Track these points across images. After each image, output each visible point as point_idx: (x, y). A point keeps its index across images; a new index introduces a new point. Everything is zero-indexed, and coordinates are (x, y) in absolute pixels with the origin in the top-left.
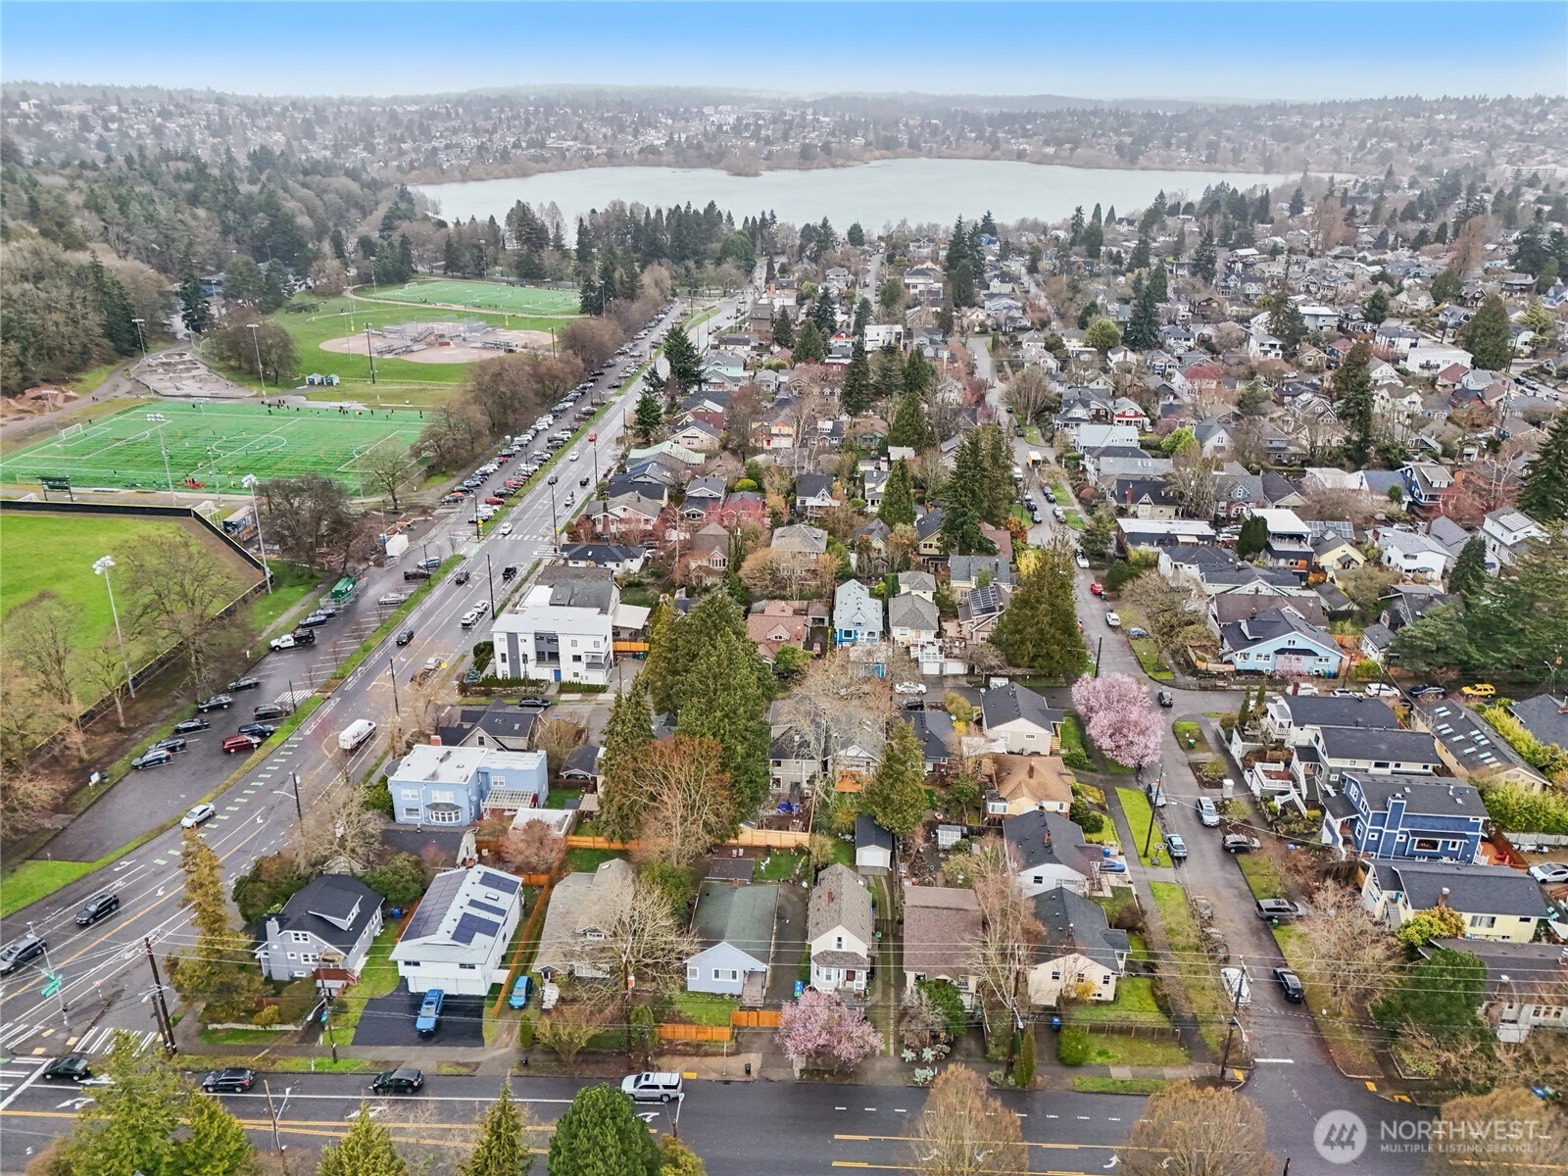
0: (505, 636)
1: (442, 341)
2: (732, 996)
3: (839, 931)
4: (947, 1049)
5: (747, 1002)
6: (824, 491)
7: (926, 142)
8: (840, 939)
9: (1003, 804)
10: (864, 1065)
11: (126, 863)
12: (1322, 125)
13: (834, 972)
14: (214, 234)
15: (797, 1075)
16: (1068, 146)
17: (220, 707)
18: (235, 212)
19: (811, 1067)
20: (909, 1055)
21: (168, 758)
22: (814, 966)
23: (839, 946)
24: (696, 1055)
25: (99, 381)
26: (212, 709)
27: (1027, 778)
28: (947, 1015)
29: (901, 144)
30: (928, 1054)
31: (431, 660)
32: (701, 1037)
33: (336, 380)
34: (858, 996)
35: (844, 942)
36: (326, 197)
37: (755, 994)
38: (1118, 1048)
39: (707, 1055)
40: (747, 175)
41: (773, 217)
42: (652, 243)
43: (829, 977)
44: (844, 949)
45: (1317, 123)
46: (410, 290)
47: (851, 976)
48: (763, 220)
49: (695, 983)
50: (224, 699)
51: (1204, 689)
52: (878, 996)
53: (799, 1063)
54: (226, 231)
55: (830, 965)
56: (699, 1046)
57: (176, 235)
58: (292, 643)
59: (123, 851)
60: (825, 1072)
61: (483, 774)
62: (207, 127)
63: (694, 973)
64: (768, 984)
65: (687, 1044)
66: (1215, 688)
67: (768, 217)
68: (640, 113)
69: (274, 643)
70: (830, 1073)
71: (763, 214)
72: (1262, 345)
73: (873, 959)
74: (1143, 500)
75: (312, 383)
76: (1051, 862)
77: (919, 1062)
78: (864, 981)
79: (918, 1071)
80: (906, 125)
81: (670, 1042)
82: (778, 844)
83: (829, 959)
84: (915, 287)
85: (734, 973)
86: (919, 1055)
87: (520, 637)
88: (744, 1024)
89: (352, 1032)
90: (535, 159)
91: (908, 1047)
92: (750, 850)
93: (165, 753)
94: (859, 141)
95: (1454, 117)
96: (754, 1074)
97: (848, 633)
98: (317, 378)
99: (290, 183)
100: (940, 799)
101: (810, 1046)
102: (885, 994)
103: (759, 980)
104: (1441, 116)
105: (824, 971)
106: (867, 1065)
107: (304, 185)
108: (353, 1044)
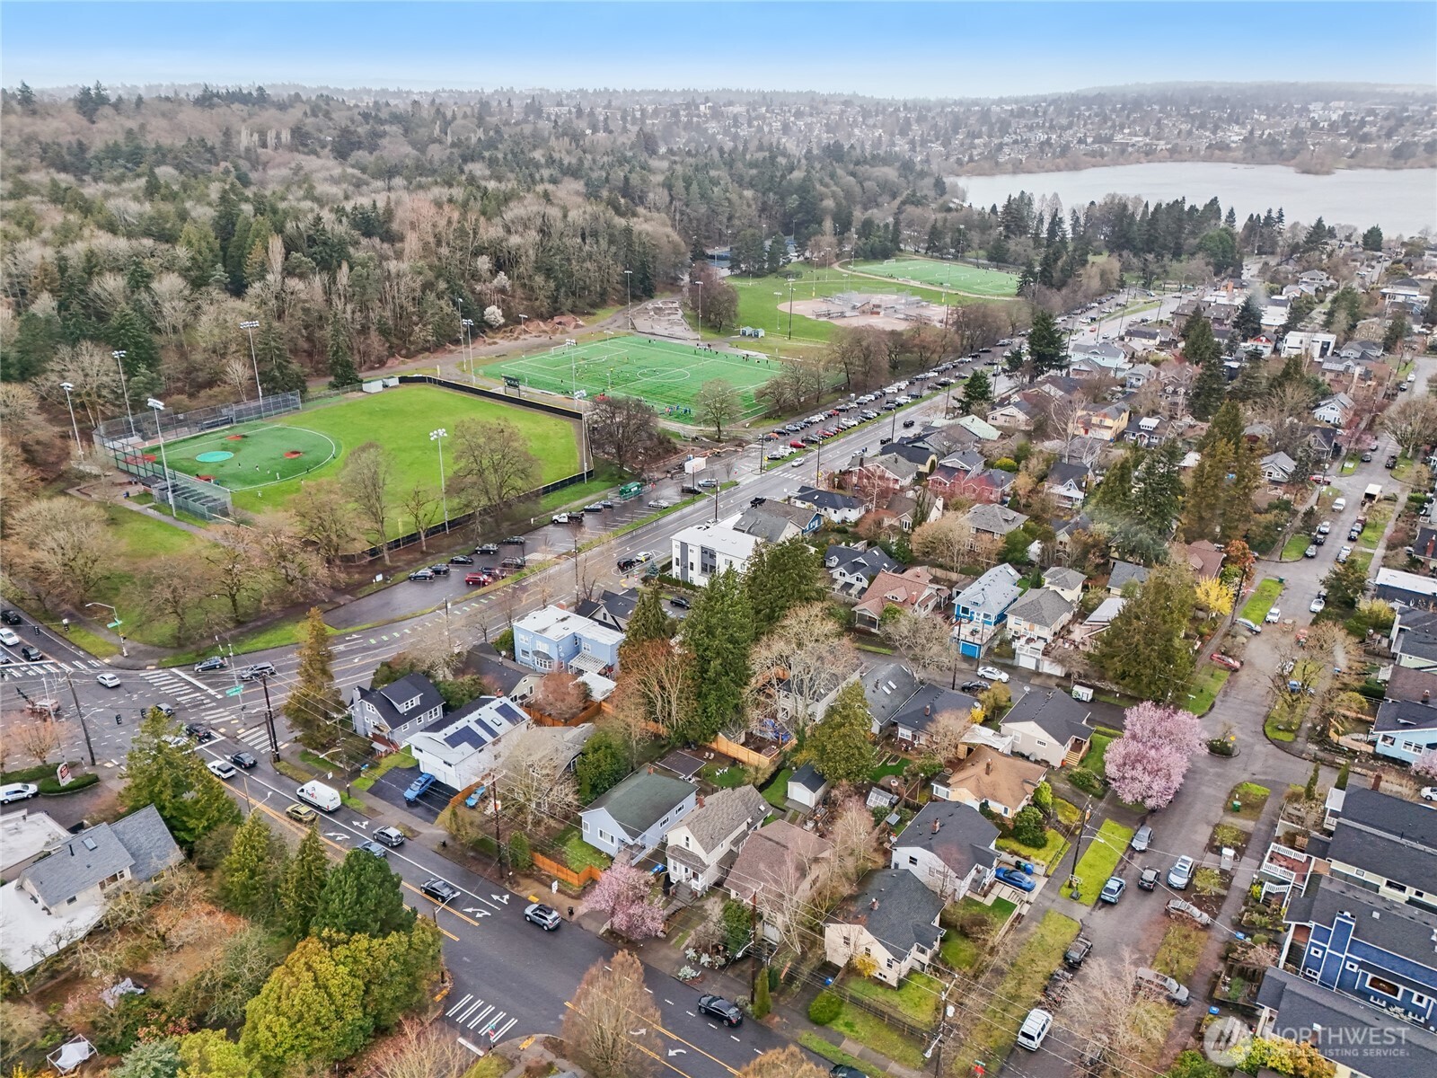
0: (679, 544)
1: (875, 310)
2: (609, 856)
3: (686, 831)
6: (1071, 481)
8: (687, 839)
9: (947, 789)
11: (355, 636)
14: (753, 211)
15: (602, 931)
17: (487, 552)
18: (775, 193)
19: (613, 929)
21: (431, 578)
22: (667, 854)
23: (687, 845)
25: (607, 317)
26: (483, 552)
27: (983, 774)
31: (642, 554)
32: (560, 875)
33: (762, 333)
34: (693, 893)
35: (690, 843)
40: (1316, 173)
41: (1281, 215)
42: (1124, 236)
44: (690, 849)
46: (889, 265)
47: (695, 876)
48: (1268, 218)
49: (587, 836)
50: (492, 547)
54: (764, 209)
55: (675, 857)
57: (720, 210)
58: (566, 520)
59: (359, 628)
61: (576, 639)
62: (827, 125)
63: (586, 827)
65: (549, 877)
67: (1274, 215)
68: (1233, 109)
69: (555, 517)
71: (1270, 211)
75: (744, 334)
76: (924, 847)
78: (701, 884)
81: (539, 871)
82: (745, 760)
85: (612, 838)
87: (689, 547)
89: (371, 783)
90: (1093, 154)
92: (723, 757)
93: (429, 573)
96: (574, 918)
97: (965, 610)
98: (749, 330)
99: (840, 172)
105: (671, 862)
107: (853, 174)
108: (369, 791)
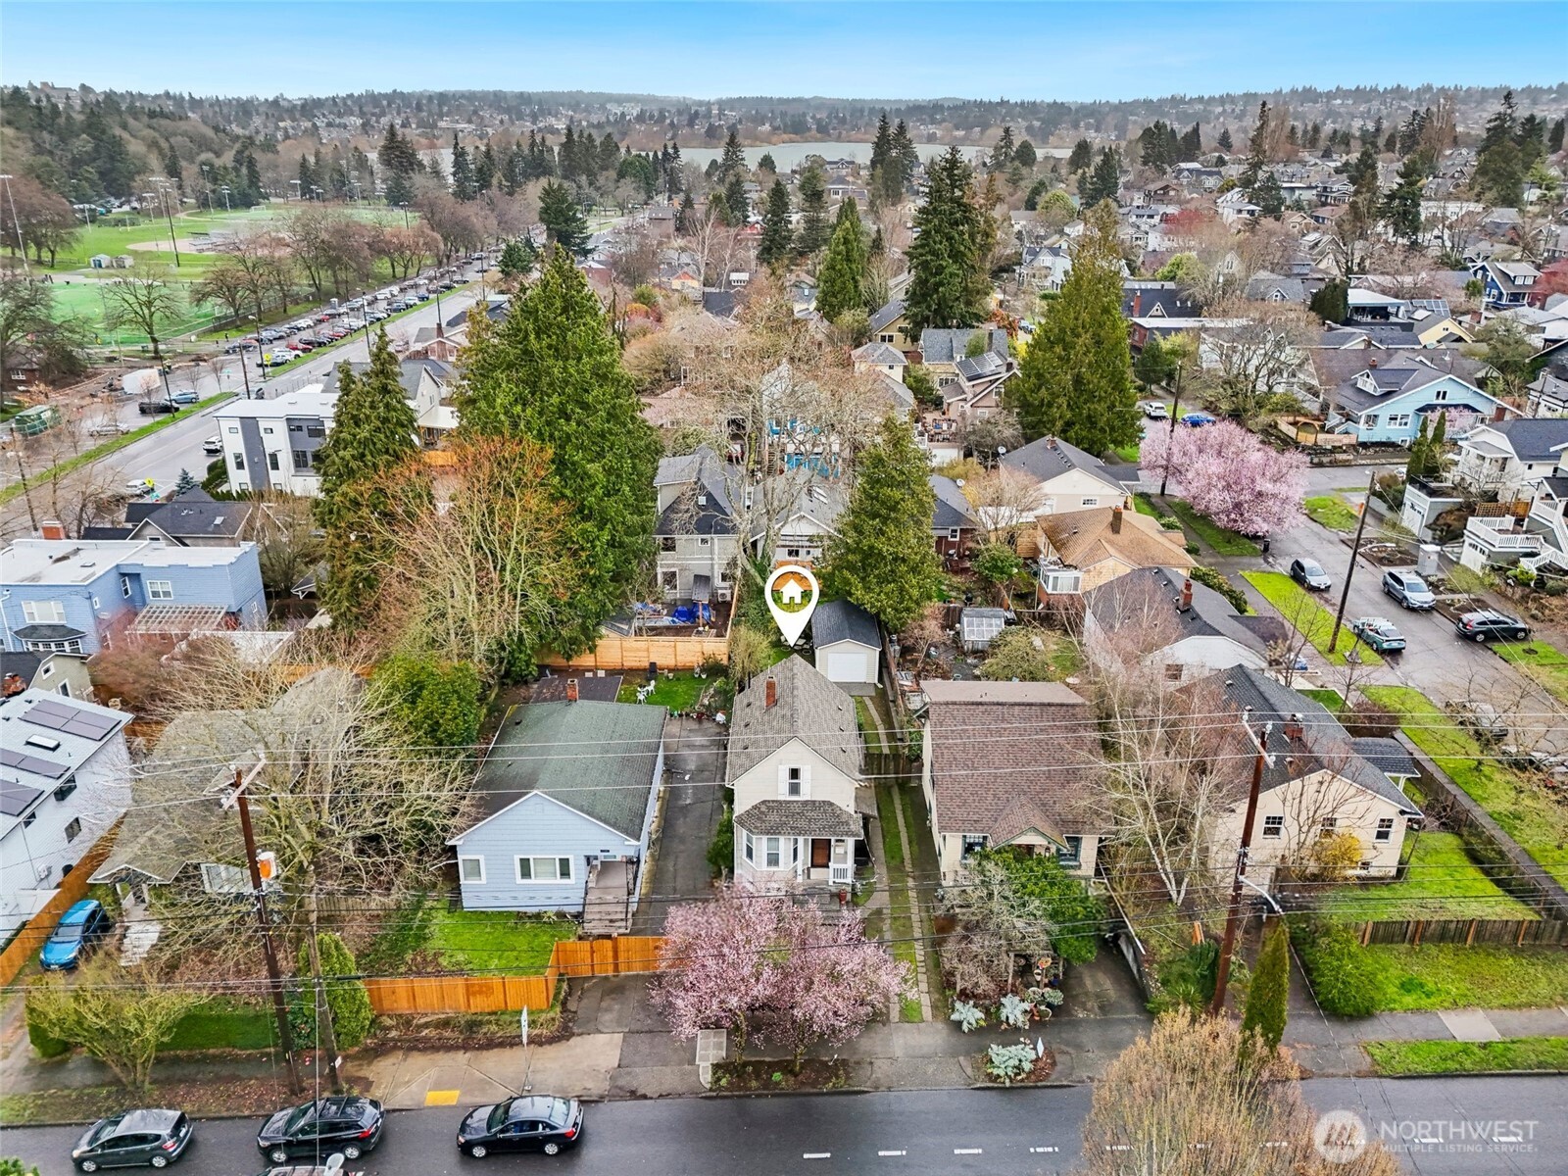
0: (237, 424)
2: (561, 915)
3: (792, 754)
4: (1056, 997)
5: (594, 927)
7: (834, 129)
8: (795, 773)
9: (1073, 573)
10: (865, 1044)
12: (1224, 111)
13: (784, 846)
15: (706, 1078)
16: (977, 129)
19: (738, 1057)
20: (969, 1015)
22: (741, 837)
23: (794, 789)
24: (465, 1047)
27: (1110, 534)
28: (1054, 916)
29: (809, 129)
30: (1014, 1010)
32: (480, 1004)
33: (129, 262)
34: (839, 896)
35: (804, 780)
36: (172, 140)
37: (610, 907)
38: (1441, 970)
39: (490, 1044)
43: (773, 860)
44: (806, 794)
45: (1220, 109)
47: (821, 853)
48: (666, 153)
49: (476, 892)
51: (1320, 465)
52: (881, 899)
53: (711, 1050)
55: (773, 831)
56: (473, 1025)
60: (773, 1067)
61: (131, 577)
63: (475, 868)
64: (642, 888)
65: (445, 1024)
66: (1334, 464)
67: (671, 150)
70: (787, 1068)
72: (1240, 211)
73: (866, 819)
74: (1153, 312)
75: (98, 266)
76: (1203, 634)
77: (996, 1029)
78: (850, 865)
79: (996, 1051)
80: (813, 117)
81: (407, 1022)
82: (670, 662)
83: (772, 818)
84: (837, 193)
85: (565, 863)
86: (992, 1011)
87: (262, 425)
88: (586, 972)
91: (965, 996)
92: (619, 672)
94: (767, 127)
95: (1350, 102)
98: (106, 259)
100: (952, 587)
101: (733, 1001)
102: (896, 893)
103: (619, 879)
104: (1339, 101)
105: (762, 845)
106: (871, 1044)
